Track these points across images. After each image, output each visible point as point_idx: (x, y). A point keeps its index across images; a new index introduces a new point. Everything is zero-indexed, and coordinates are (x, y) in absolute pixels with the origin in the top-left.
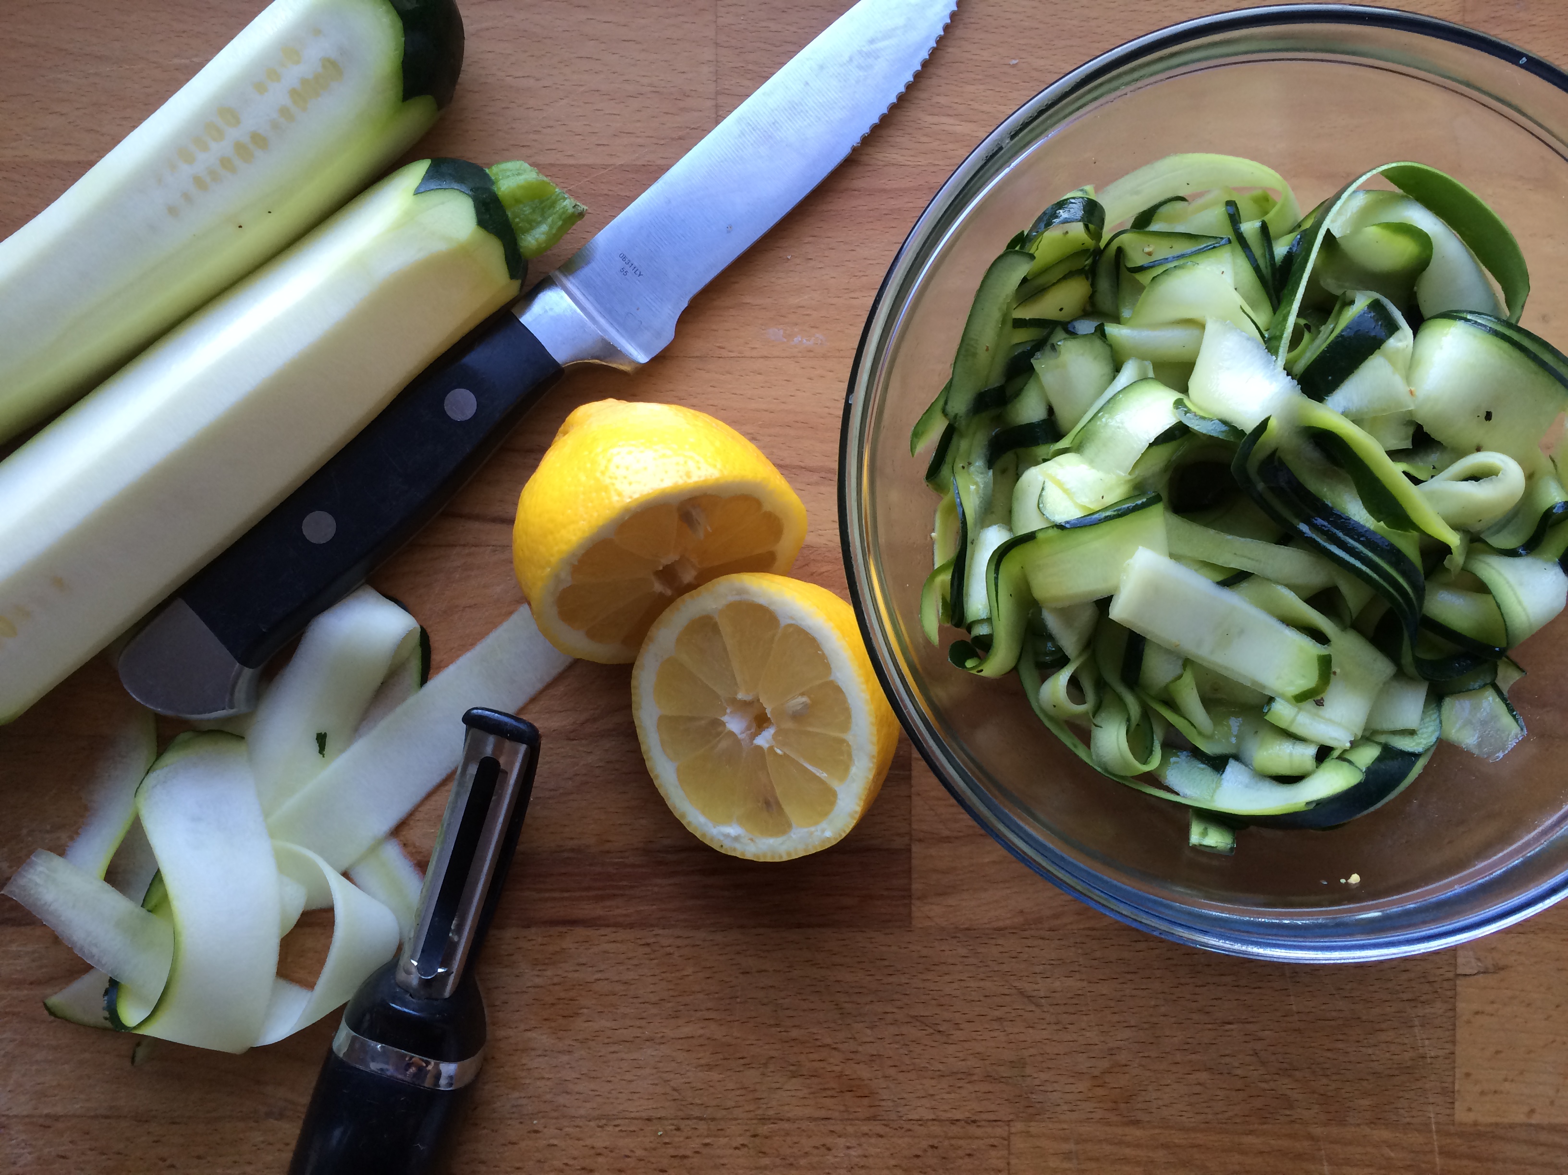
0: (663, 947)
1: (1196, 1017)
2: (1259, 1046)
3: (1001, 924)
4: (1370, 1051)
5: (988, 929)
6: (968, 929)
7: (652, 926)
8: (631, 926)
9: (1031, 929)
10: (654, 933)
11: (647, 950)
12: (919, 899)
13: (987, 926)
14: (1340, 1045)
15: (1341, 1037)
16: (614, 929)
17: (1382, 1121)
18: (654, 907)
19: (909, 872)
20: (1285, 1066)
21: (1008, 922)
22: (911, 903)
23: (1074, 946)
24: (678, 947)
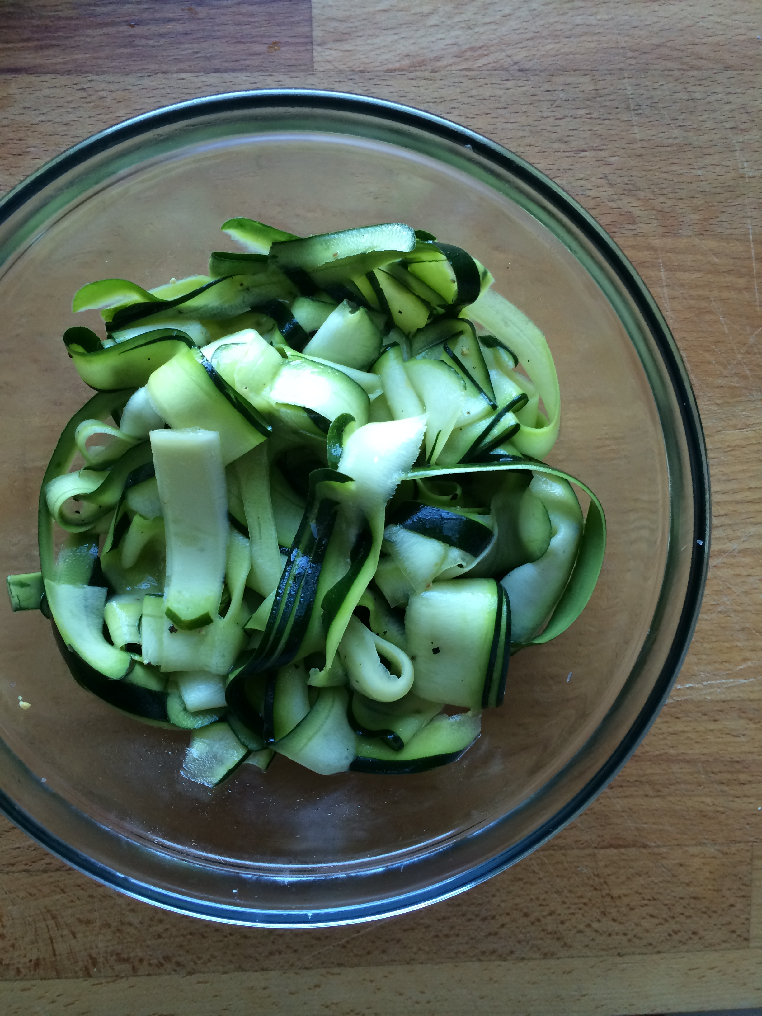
0: (97, 91)
1: (556, 146)
2: (607, 170)
3: (390, 66)
4: (699, 172)
5: (379, 71)
6: (362, 72)
7: (87, 72)
8: (69, 72)
9: (416, 71)
10: (89, 78)
11: (84, 94)
12: (319, 45)
13: (379, 69)
14: (675, 168)
15: (676, 161)
16: (53, 76)
17: (709, 233)
18: (88, 55)
19: (310, 20)
20: (631, 187)
21: (397, 65)
22: (312, 49)
23: (454, 86)
24: (111, 91)
